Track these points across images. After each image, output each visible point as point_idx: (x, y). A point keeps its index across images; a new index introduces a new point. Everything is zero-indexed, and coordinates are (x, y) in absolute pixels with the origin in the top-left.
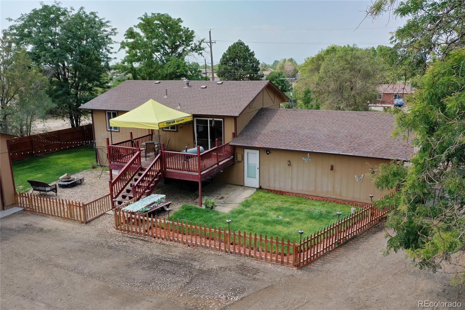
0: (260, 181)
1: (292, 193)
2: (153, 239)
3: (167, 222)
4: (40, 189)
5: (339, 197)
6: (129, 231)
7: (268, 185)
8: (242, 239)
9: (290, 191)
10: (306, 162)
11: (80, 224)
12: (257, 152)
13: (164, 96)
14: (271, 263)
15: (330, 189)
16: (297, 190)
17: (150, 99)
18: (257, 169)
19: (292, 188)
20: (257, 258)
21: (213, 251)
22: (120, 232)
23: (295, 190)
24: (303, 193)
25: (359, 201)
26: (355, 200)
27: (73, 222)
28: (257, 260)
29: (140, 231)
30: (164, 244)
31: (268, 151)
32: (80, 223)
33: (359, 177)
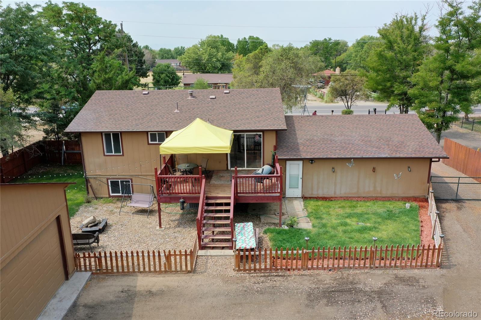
0: (302, 190)
1: (336, 197)
2: (288, 272)
3: (306, 252)
4: (79, 242)
5: (380, 195)
6: (255, 270)
7: (310, 193)
8: (389, 253)
9: (333, 195)
10: (350, 167)
11: (186, 275)
12: (301, 163)
13: (175, 110)
14: (416, 269)
15: (372, 189)
16: (341, 194)
17: (197, 118)
18: (300, 178)
19: (335, 193)
20: (402, 268)
21: (358, 270)
22: (243, 273)
23: (338, 194)
24: (347, 195)
25: (397, 195)
26: (393, 195)
27: (175, 274)
28: (403, 269)
29: (260, 267)
30: (306, 275)
31: (312, 160)
32: (185, 273)
33: (397, 175)
